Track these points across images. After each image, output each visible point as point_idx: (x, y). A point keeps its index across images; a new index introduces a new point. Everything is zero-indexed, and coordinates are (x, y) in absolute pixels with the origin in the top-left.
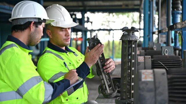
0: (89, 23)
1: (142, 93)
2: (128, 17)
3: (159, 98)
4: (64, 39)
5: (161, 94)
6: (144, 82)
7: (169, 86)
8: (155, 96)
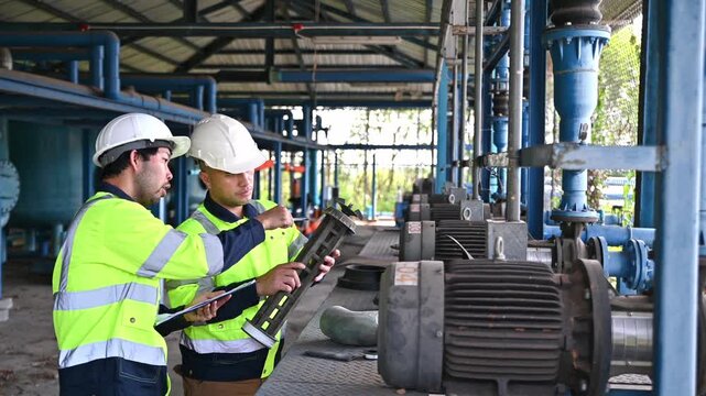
0: (321, 133)
1: (393, 310)
2: (410, 117)
3: (426, 321)
4: (236, 194)
5: (431, 312)
6: (398, 287)
7: (446, 296)
8: (419, 315)
